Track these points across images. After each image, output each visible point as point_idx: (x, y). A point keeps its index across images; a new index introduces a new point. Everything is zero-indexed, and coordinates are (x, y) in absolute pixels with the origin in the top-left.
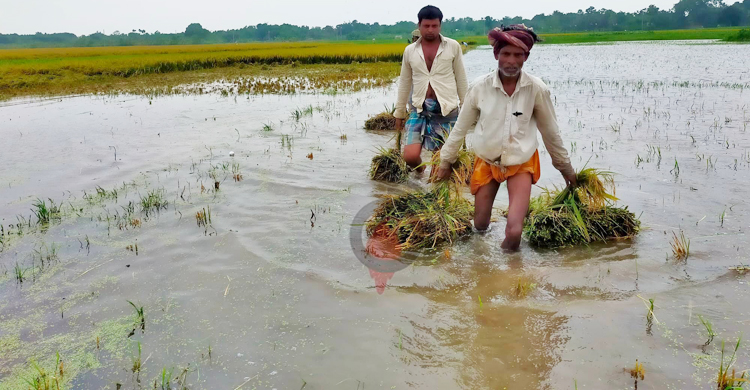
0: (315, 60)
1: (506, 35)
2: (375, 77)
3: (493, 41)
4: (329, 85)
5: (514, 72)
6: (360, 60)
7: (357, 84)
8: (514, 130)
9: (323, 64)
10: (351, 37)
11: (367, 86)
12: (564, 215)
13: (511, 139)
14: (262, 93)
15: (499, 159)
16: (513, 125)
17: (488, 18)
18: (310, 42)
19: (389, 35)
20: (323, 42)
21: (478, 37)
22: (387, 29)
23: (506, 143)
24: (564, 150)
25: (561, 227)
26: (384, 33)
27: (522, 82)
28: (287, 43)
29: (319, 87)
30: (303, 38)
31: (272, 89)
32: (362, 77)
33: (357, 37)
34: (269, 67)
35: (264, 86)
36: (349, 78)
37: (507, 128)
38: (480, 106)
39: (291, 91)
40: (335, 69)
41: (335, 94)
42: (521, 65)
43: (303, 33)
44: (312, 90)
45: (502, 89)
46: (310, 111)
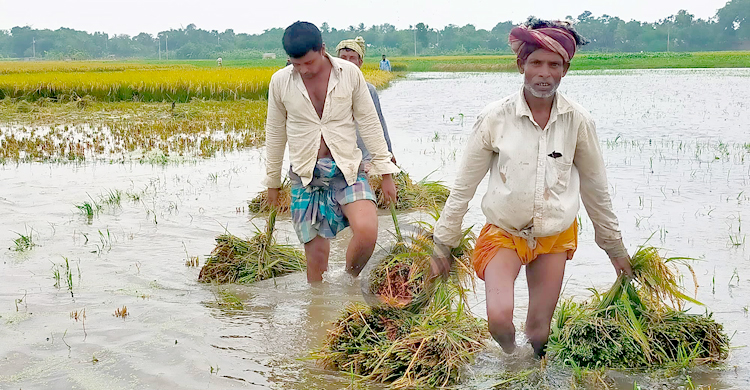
0: (121, 95)
1: (537, 34)
2: (238, 129)
3: (516, 44)
4: (152, 144)
5: (548, 91)
6: (207, 94)
7: (206, 141)
8: (552, 180)
9: (136, 103)
10: (185, 55)
11: (227, 146)
12: (614, 322)
13: (547, 194)
14: (16, 159)
15: (529, 227)
16: (552, 171)
17: (420, 25)
18: (110, 61)
19: (253, 52)
20: (134, 61)
21: (405, 58)
22: (247, 41)
23: (540, 201)
24: (613, 216)
25: (608, 341)
26: (243, 47)
27: (560, 108)
28: (68, 63)
29: (132, 148)
30: (97, 55)
31: (38, 151)
32: (213, 129)
33: (196, 55)
34: (32, 106)
35: (21, 144)
36: (190, 130)
37: (541, 178)
38: (498, 144)
39: (75, 155)
40: (161, 113)
41: (164, 162)
42: (558, 80)
43: (97, 44)
44: (118, 155)
45: (531, 118)
46: (115, 200)
